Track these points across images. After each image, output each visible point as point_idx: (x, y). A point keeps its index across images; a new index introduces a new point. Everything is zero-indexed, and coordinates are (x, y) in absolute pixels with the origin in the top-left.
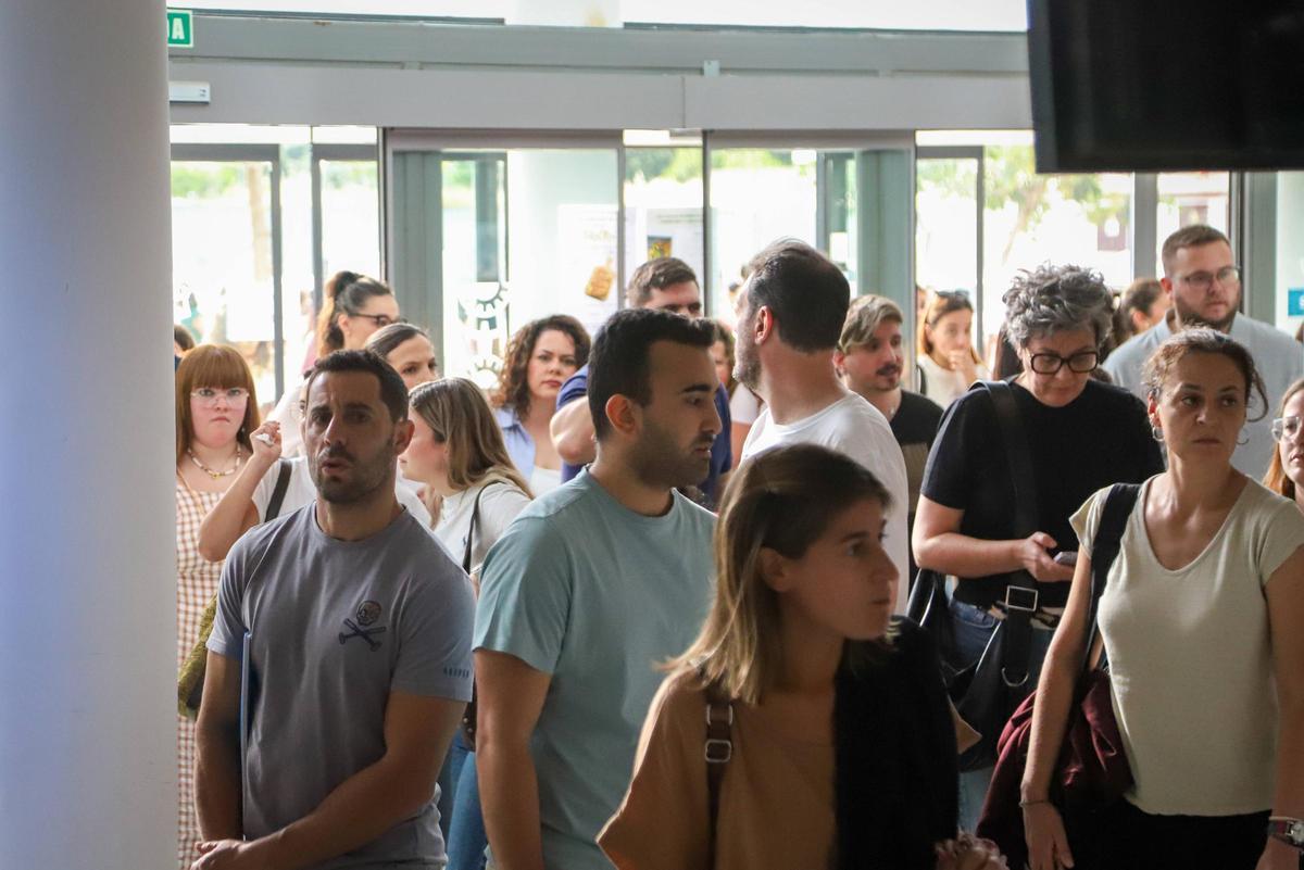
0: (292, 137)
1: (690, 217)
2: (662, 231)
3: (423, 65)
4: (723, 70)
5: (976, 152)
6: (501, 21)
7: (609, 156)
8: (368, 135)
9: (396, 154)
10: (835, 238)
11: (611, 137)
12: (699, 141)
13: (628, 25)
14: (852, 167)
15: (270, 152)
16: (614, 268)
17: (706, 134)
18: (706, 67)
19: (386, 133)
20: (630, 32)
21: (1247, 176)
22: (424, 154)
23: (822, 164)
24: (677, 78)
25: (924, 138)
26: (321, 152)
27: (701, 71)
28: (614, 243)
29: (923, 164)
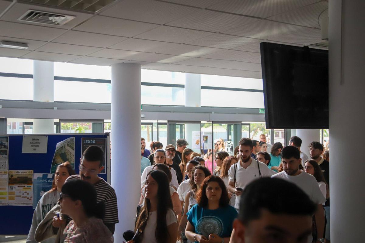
0: (155, 122)
1: (210, 133)
2: (206, 135)
3: (173, 112)
4: (215, 113)
5: (249, 124)
6: (184, 106)
7: (199, 124)
8: (166, 121)
9: (170, 124)
10: (230, 136)
11: (199, 122)
12: (212, 123)
13: (201, 107)
14: (232, 126)
15: (152, 124)
16: (200, 140)
17: (212, 122)
18: (213, 113)
19: (168, 121)
20: (202, 108)
21: (287, 130)
22: (173, 124)
23: (228, 126)
24: (208, 114)
25: (243, 122)
26: (159, 124)
27: (212, 113)
28: (200, 137)
29: (243, 126)
